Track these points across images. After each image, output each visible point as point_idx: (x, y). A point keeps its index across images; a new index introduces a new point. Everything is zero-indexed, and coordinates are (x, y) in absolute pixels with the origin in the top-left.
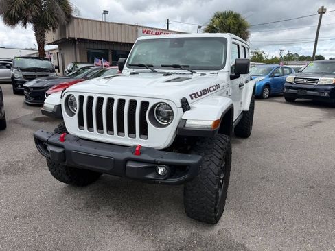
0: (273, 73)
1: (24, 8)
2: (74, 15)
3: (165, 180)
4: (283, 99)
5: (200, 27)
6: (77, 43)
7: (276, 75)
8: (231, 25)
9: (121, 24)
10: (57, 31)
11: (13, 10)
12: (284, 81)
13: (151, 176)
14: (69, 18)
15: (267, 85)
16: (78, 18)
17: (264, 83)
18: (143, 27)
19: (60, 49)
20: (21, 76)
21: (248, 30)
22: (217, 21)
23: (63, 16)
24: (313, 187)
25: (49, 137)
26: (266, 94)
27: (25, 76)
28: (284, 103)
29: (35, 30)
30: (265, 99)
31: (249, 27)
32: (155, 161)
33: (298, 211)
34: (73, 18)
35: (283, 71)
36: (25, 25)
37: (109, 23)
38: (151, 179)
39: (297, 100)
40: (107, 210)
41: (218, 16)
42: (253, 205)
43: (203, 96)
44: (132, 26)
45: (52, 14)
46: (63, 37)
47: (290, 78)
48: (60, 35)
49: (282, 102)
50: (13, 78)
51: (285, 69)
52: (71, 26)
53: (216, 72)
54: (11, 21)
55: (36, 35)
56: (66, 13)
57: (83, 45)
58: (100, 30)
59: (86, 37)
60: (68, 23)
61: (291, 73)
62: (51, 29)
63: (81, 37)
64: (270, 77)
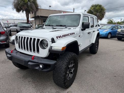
0: (113, 28)
1: (22, 6)
2: (39, 8)
3: (42, 70)
4: (116, 39)
5: (85, 11)
6: (40, 18)
7: (114, 29)
8: (98, 9)
9: (55, 10)
10: (33, 13)
11: (19, 7)
12: (117, 31)
13: (37, 68)
14: (37, 9)
15: (110, 33)
16: (40, 9)
17: (109, 32)
18: (63, 11)
19: (35, 20)
20: (19, 29)
21: (105, 11)
22: (92, 8)
23: (35, 8)
24: (116, 77)
25: (9, 51)
26: (109, 36)
27: (21, 29)
28: (117, 40)
29: (26, 13)
30: (109, 38)
31: (105, 10)
32: (38, 62)
33: (105, 86)
34: (39, 9)
35: (117, 27)
36: (23, 12)
37: (51, 10)
38: (37, 69)
39: (123, 39)
40: (30, 79)
41: (93, 6)
42: (86, 82)
43: (64, 37)
44: (60, 11)
45: (31, 8)
46: (35, 16)
47: (119, 30)
48: (34, 15)
49: (116, 40)
50: (17, 30)
51: (118, 27)
52: (38, 12)
53: (75, 28)
54: (18, 11)
55: (26, 15)
56: (36, 7)
57: (42, 18)
58: (48, 13)
59: (43, 16)
60: (37, 11)
61: (121, 28)
62: (31, 13)
63: (41, 15)
64: (111, 30)
